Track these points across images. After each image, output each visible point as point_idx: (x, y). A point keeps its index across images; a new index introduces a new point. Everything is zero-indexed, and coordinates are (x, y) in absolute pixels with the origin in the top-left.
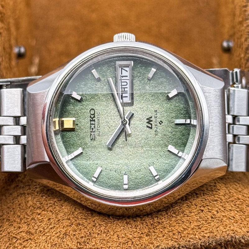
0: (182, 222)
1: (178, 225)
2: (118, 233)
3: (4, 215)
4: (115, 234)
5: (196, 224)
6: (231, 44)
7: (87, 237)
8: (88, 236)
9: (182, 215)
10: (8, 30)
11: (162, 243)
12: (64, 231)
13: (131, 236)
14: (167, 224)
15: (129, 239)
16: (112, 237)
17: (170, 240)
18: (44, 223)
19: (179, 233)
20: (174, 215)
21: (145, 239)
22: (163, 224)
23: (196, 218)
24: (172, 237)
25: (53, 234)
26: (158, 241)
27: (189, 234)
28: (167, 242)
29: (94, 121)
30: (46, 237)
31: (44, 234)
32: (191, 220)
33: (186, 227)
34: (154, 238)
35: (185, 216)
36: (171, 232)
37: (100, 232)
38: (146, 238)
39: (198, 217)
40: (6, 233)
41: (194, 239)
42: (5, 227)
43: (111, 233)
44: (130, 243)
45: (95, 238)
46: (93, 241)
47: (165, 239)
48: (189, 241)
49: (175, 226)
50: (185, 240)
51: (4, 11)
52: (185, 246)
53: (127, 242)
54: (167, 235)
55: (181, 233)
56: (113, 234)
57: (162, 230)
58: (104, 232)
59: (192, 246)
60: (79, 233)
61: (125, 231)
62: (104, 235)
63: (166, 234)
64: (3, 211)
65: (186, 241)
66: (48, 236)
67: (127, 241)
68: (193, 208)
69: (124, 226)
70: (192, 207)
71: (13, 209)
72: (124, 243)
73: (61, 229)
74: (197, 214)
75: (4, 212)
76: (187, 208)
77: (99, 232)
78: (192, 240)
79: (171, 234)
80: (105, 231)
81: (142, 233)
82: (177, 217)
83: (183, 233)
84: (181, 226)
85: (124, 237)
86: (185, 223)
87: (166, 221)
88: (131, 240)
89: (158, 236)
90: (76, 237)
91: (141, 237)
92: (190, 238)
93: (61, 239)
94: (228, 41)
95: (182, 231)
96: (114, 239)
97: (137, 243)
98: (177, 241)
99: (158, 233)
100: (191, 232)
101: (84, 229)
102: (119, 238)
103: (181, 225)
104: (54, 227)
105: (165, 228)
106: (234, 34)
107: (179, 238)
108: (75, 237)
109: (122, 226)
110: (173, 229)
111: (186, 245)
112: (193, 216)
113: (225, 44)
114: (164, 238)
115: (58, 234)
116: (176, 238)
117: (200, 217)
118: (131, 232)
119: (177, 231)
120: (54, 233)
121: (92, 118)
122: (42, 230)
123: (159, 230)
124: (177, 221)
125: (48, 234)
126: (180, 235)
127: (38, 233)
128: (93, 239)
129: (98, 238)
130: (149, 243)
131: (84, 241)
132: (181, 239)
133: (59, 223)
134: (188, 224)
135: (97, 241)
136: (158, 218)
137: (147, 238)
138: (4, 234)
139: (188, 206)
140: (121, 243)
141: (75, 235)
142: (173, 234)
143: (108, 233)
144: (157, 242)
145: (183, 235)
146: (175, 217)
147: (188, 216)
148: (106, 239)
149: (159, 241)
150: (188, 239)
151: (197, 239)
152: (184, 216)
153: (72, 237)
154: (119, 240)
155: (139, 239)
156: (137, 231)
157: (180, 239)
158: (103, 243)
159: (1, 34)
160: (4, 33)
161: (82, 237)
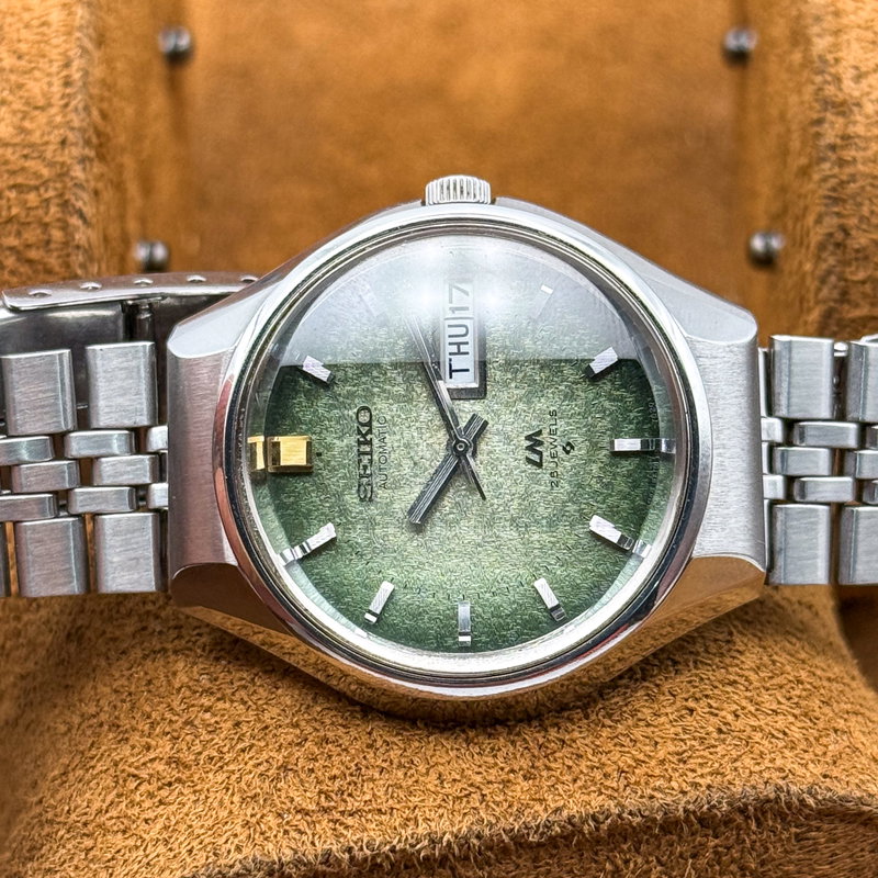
0: (631, 740)
1: (618, 748)
2: (441, 768)
3: (102, 714)
4: (431, 770)
5: (672, 748)
6: (776, 243)
7: (348, 779)
8: (351, 775)
9: (630, 722)
10: (119, 186)
11: (571, 801)
12: (280, 757)
13: (478, 779)
14: (586, 745)
15: (471, 785)
16: (421, 779)
17: (595, 792)
18: (222, 736)
19: (623, 772)
20: (608, 722)
21: (521, 788)
22: (574, 745)
23: (672, 730)
24: (602, 784)
25: (249, 767)
26: (559, 795)
27: (651, 776)
28: (586, 798)
29: (370, 443)
30: (225, 775)
31: (221, 767)
32: (658, 736)
33: (641, 757)
34: (548, 786)
35: (641, 723)
36: (597, 768)
37: (388, 763)
38: (522, 784)
39: (679, 730)
40: (108, 763)
41: (667, 791)
42: (103, 748)
43: (420, 768)
44: (476, 796)
45: (372, 780)
46: (365, 789)
47: (580, 788)
48: (652, 797)
49: (610, 752)
50: (640, 793)
51: (109, 130)
52: (640, 812)
53: (466, 796)
54: (587, 778)
55: (627, 772)
56: (424, 771)
57: (571, 763)
58: (400, 766)
59: (661, 814)
60: (324, 767)
61: (461, 762)
62: (400, 774)
63: (582, 776)
64: (98, 701)
65: (642, 797)
66: (233, 772)
67: (467, 792)
68: (664, 703)
69: (457, 749)
70: (662, 698)
71: (130, 694)
72: (458, 798)
73: (271, 754)
74: (676, 721)
75: (101, 702)
76: (646, 701)
77: (384, 765)
78: (659, 795)
79: (598, 775)
80: (403, 761)
81: (512, 771)
82: (616, 728)
83: (634, 773)
84: (628, 752)
85: (459, 781)
86: (638, 745)
87: (584, 738)
88: (478, 788)
89: (558, 779)
90: (316, 777)
91: (509, 781)
92: (655, 789)
93: (272, 781)
94: (767, 234)
95: (629, 766)
96: (429, 786)
97: (497, 799)
98: (616, 795)
99: (559, 771)
100: (657, 772)
101: (339, 755)
102: (442, 783)
103: (627, 749)
104: (251, 746)
105: (582, 756)
106: (785, 210)
107: (622, 787)
108: (313, 775)
109: (452, 749)
110: (604, 759)
111: (643, 809)
112: (663, 724)
113: (758, 244)
114: (576, 785)
115: (262, 768)
116: (613, 788)
117: (683, 728)
118: (480, 766)
119: (615, 767)
120: (251, 763)
121: (364, 436)
122: (216, 754)
123: (564, 764)
124: (617, 737)
125: (232, 767)
126: (626, 778)
127: (202, 762)
128: (365, 784)
129: (382, 782)
130: (533, 800)
131: (340, 790)
132: (628, 791)
133: (266, 734)
134: (648, 748)
135: (379, 791)
136: (559, 728)
137: (526, 785)
138: (99, 768)
139: (648, 695)
140: (450, 798)
141: (312, 771)
142: (605, 775)
143: (410, 768)
144: (557, 798)
145: (633, 780)
146: (610, 727)
147: (648, 725)
148: (404, 784)
149: (562, 793)
150: (649, 791)
151: (675, 793)
152: (637, 726)
153: (303, 776)
154: (443, 787)
155: (501, 787)
156: (496, 764)
157: (625, 789)
158: (395, 795)
159: (96, 193)
160: (108, 195)
161: (334, 778)
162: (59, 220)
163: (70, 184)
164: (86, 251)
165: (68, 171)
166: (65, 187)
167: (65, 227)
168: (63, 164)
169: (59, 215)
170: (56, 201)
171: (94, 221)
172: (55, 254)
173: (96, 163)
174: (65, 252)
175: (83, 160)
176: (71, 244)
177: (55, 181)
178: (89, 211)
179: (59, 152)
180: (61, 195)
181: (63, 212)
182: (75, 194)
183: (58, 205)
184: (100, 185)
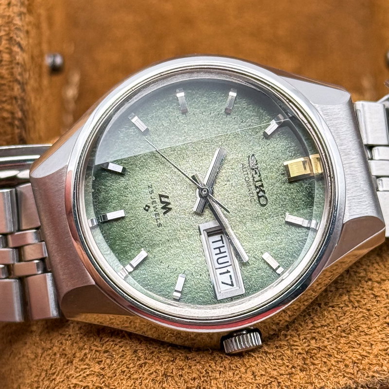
0: (358, 344)
1: (351, 349)
2: (253, 369)
4: (248, 370)
5: (382, 347)
7: (202, 379)
8: (204, 377)
9: (356, 334)
11: (328, 382)
12: (162, 369)
13: (275, 373)
14: (333, 349)
15: (271, 377)
16: (243, 376)
17: (341, 376)
18: (128, 359)
19: (355, 363)
20: (344, 334)
21: (300, 377)
22: (326, 349)
23: (380, 336)
24: (344, 371)
25: (145, 376)
26: (322, 379)
27: (371, 364)
28: (336, 380)
30: (132, 381)
31: (130, 377)
32: (372, 341)
33: (364, 353)
34: (315, 375)
35: (362, 334)
36: (341, 362)
37: (223, 368)
38: (300, 374)
39: (384, 336)
40: (63, 377)
41: (381, 372)
43: (241, 369)
44: (275, 384)
45: (216, 379)
46: (212, 384)
47: (333, 374)
48: (373, 377)
49: (347, 352)
50: (366, 375)
52: (367, 385)
53: (269, 384)
54: (336, 368)
55: (358, 363)
56: (244, 371)
57: (325, 360)
58: (230, 369)
59: (379, 385)
60: (188, 373)
61: (264, 364)
62: (231, 374)
63: (332, 367)
65: (368, 377)
66: (137, 379)
67: (270, 381)
68: (373, 321)
69: (261, 357)
70: (372, 318)
72: (265, 385)
73: (157, 367)
74: (381, 331)
76: (363, 320)
77: (221, 369)
78: (377, 375)
79: (341, 365)
80: (231, 366)
81: (293, 367)
82: (349, 337)
83: (361, 363)
84: (357, 351)
85: (264, 375)
86: (362, 347)
87: (331, 345)
88: (276, 378)
89: (320, 370)
90: (184, 379)
91: (292, 373)
92: (374, 372)
93: (160, 383)
95: (359, 359)
96: (248, 380)
97: (287, 384)
98: (353, 377)
99: (320, 365)
100: (375, 362)
101: (196, 365)
102: (255, 377)
103: (356, 350)
104: (145, 363)
105: (331, 356)
107: (355, 371)
108: (182, 378)
109: (258, 357)
110: (344, 357)
111: (368, 383)
112: (374, 333)
114: (330, 373)
115: (153, 376)
116: (351, 373)
117: (386, 335)
118: (275, 366)
119: (350, 360)
120: (146, 373)
122: (126, 369)
123: (322, 361)
124: (349, 343)
125: (135, 376)
126: (358, 367)
127: (118, 374)
128: (212, 381)
129: (221, 379)
130: (307, 383)
131: (198, 386)
132: (360, 373)
133: (153, 356)
134: (367, 348)
135: (220, 385)
136: (316, 340)
137: (302, 375)
138: (59, 379)
139: (363, 316)
140: (261, 385)
141: (181, 376)
142: (345, 365)
143: (236, 370)
144: (320, 381)
145: (361, 367)
146: (345, 337)
147: (366, 334)
148: (234, 380)
149: (323, 378)
150: (371, 374)
151: (386, 373)
152: (360, 335)
153: (177, 379)
154: (256, 380)
155: (288, 376)
156: (284, 364)
157: (357, 373)
158: (230, 386)
159: (27, 32)
160: (33, 32)
161: (194, 379)
162: (7, 48)
163: (13, 28)
164: (22, 66)
165: (12, 19)
166: (10, 30)
167: (10, 52)
168: (9, 16)
169: (7, 46)
170: (5, 37)
171: (26, 48)
172: (5, 67)
173: (27, 16)
174: (11, 66)
175: (20, 14)
176: (14, 61)
177: (4, 26)
178: (24, 43)
179: (7, 9)
180: (8, 34)
181: (9, 44)
182: (16, 34)
183: (7, 40)
184: (30, 28)
